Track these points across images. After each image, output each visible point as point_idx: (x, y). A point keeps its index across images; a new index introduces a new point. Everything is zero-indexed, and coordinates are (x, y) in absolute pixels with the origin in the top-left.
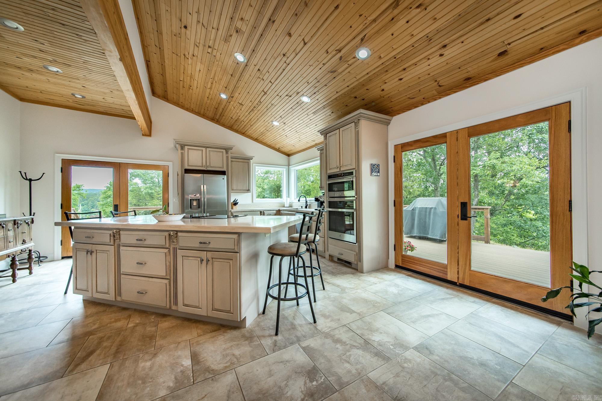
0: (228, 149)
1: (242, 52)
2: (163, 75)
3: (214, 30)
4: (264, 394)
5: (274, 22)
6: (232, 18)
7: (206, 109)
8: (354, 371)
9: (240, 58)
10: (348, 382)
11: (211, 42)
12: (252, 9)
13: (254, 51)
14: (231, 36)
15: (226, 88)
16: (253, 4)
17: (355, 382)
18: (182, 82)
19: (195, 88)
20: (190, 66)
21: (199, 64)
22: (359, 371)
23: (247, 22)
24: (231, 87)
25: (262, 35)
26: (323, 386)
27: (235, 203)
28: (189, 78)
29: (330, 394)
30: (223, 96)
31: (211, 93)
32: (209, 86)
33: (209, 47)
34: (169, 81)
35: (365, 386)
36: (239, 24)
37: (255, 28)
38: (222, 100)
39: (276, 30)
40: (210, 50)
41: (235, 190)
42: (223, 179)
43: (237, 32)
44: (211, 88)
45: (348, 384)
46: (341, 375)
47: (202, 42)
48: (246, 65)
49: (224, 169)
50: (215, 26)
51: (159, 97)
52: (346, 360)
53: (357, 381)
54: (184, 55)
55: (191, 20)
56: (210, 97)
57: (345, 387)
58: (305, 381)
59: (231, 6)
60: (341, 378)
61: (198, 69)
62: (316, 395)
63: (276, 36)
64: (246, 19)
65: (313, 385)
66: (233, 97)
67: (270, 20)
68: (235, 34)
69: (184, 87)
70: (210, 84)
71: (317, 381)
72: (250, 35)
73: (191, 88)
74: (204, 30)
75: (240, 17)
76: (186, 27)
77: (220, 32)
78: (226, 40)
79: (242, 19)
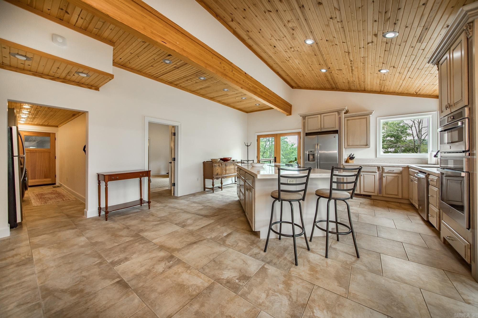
0: (340, 111)
1: (307, 38)
2: (288, 75)
3: (284, 38)
4: (220, 263)
5: (303, 6)
6: (285, 26)
7: (323, 83)
8: (261, 301)
9: (309, 42)
10: (248, 299)
11: (289, 45)
12: (287, 11)
13: (311, 32)
14: (293, 34)
15: (320, 64)
16: (285, 9)
17: (250, 303)
18: (297, 74)
19: (306, 74)
20: (293, 64)
21: (295, 60)
22: (263, 305)
23: (292, 20)
24: (322, 62)
25: (305, 19)
26: (237, 286)
27: (351, 158)
28: (298, 70)
29: (233, 290)
30: (324, 71)
31: (316, 72)
32: (311, 69)
33: (291, 48)
34: (293, 77)
35: (249, 310)
36: (290, 25)
37: (298, 19)
38: (325, 74)
39: (310, 9)
40: (292, 49)
41: (351, 146)
42: (335, 137)
43: (293, 30)
44: (313, 70)
45: (246, 299)
46: (251, 293)
47: (286, 48)
48: (317, 43)
49: (337, 128)
50: (283, 36)
51: (296, 88)
52: (268, 294)
53: (252, 304)
54: (286, 60)
55: (274, 42)
56: (318, 75)
57: (243, 298)
58: (237, 276)
59: (278, 19)
60: (249, 294)
61: (298, 63)
62: (229, 284)
63: (313, 12)
64: (290, 19)
65: (235, 280)
66: (329, 68)
67: (300, 7)
68: (294, 32)
69: (301, 77)
70: (310, 68)
71: (239, 282)
72: (300, 25)
73: (304, 75)
74: (281, 42)
75: (287, 22)
76: (275, 47)
77: (287, 37)
78: (294, 38)
79: (288, 21)
